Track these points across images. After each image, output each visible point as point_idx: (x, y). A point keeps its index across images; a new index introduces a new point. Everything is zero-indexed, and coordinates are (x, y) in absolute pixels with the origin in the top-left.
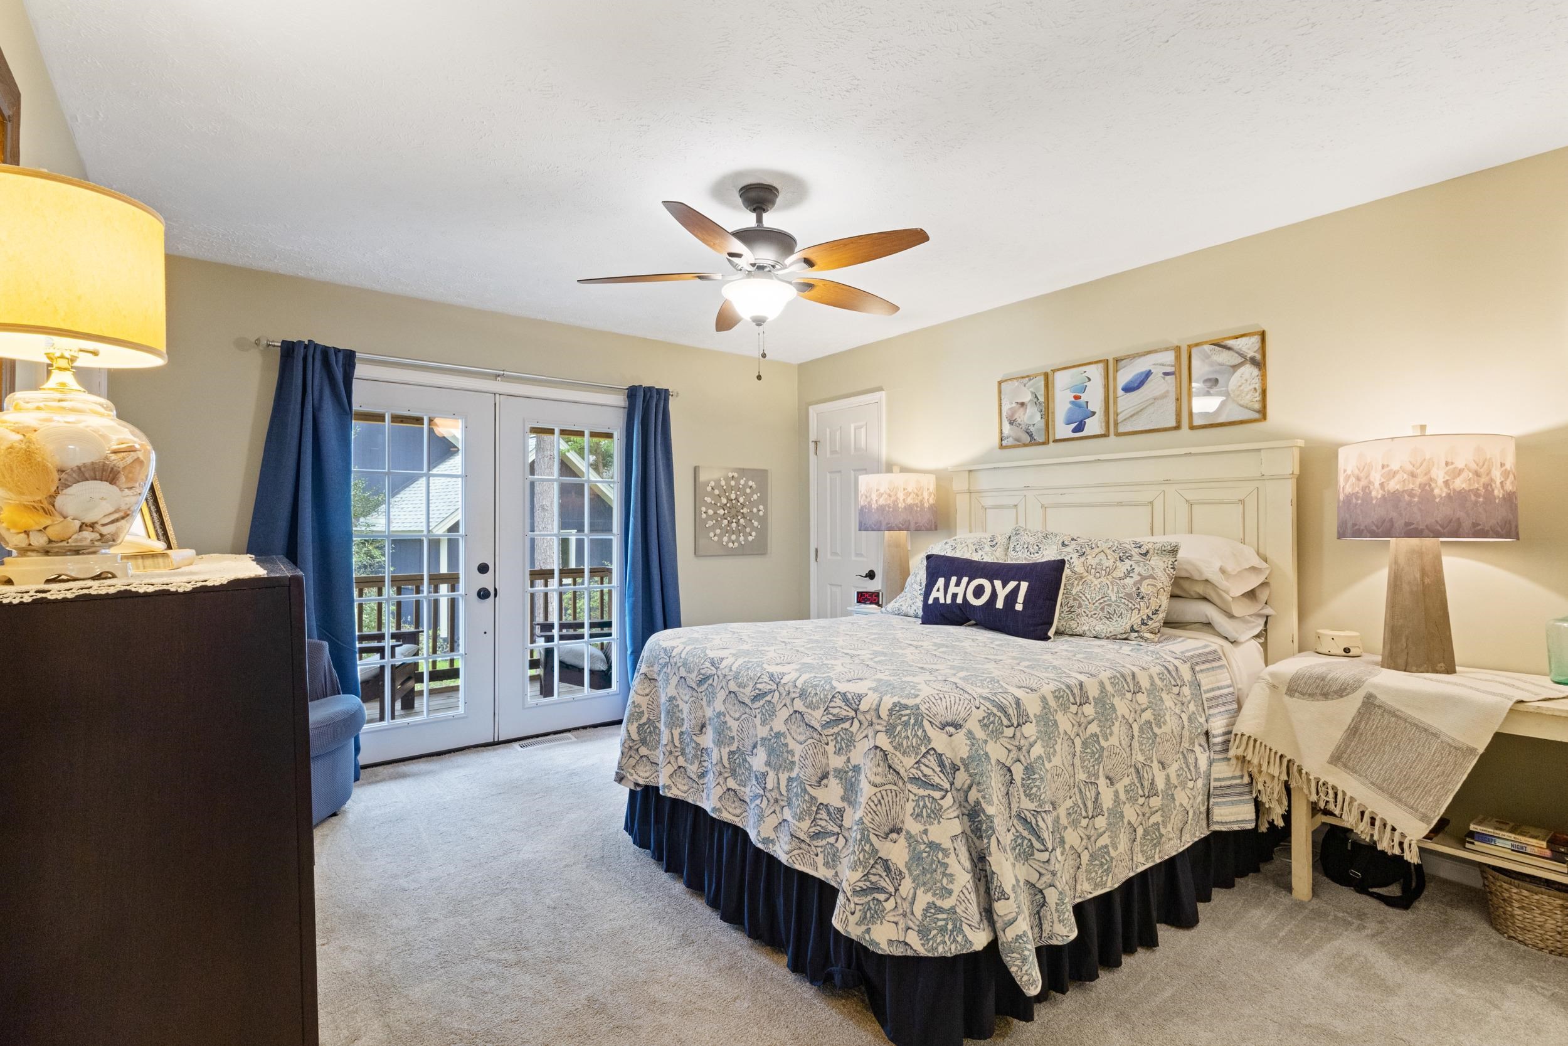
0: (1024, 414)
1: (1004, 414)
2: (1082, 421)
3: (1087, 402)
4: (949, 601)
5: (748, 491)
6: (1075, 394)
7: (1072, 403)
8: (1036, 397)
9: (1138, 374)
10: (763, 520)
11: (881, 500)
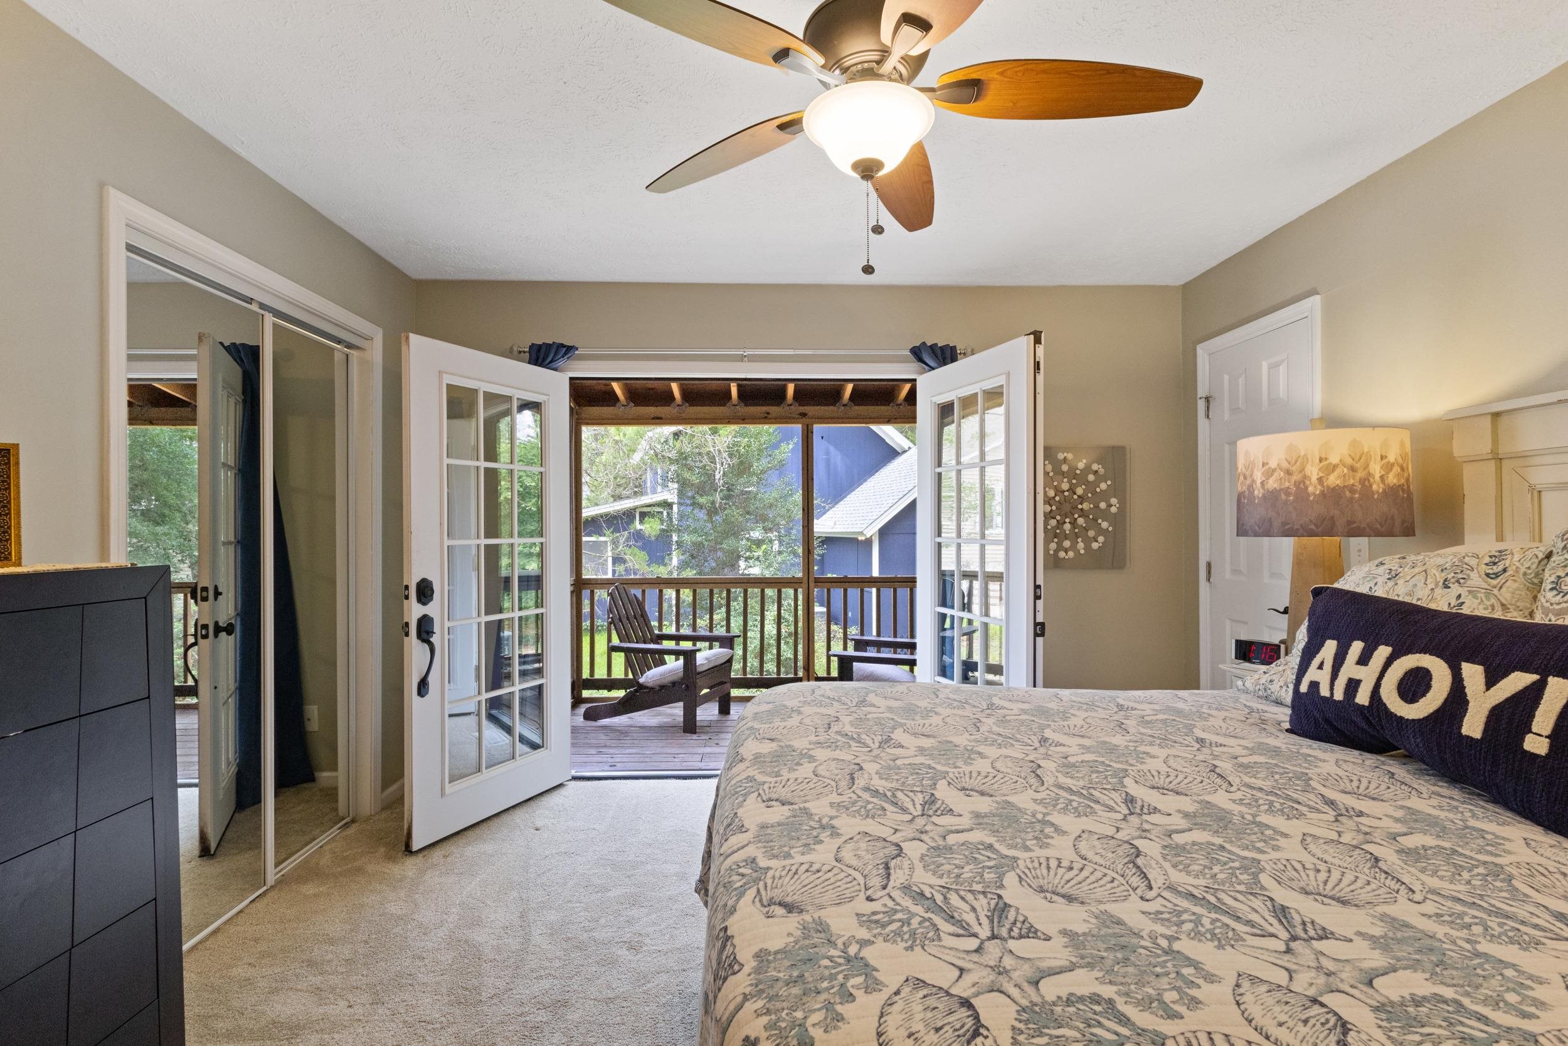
4: (1339, 695)
5: (1091, 478)
10: (1119, 520)
11: (1271, 481)
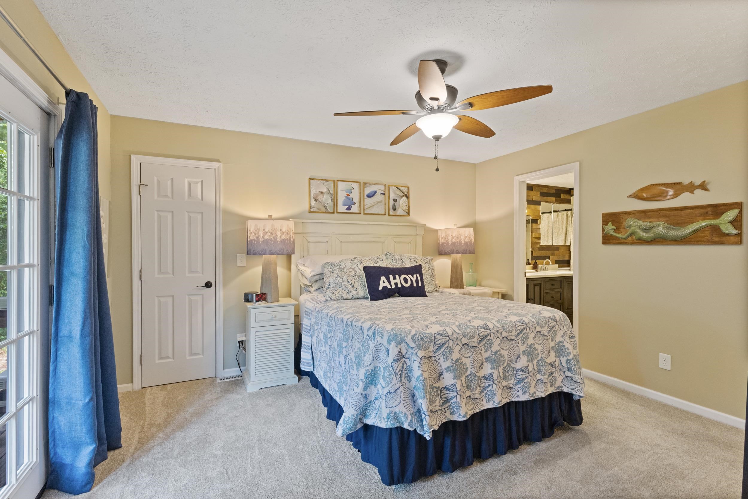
0: (323, 197)
1: (312, 195)
2: (350, 206)
3: (352, 198)
6: (347, 193)
7: (346, 197)
8: (329, 190)
9: (372, 191)
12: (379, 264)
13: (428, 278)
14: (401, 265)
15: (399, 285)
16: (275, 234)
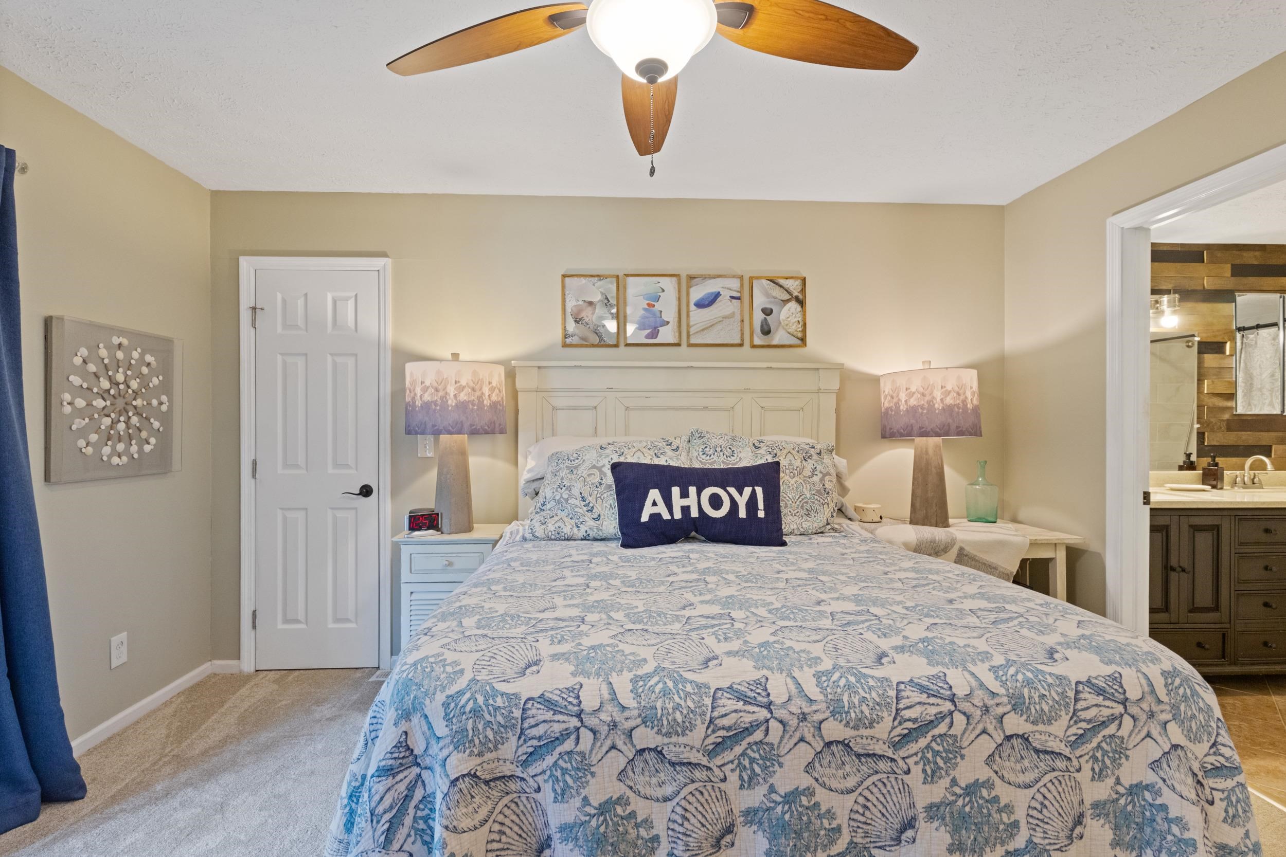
0: (593, 313)
1: (569, 310)
2: (655, 328)
3: (661, 312)
4: (678, 515)
5: (145, 370)
6: (648, 302)
7: (645, 309)
8: (607, 298)
9: (708, 294)
10: (166, 419)
12: (666, 458)
13: (808, 496)
14: (723, 462)
15: (694, 513)
16: (444, 390)
